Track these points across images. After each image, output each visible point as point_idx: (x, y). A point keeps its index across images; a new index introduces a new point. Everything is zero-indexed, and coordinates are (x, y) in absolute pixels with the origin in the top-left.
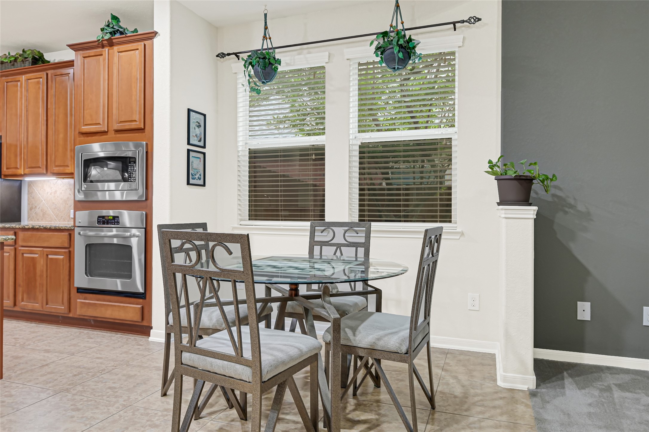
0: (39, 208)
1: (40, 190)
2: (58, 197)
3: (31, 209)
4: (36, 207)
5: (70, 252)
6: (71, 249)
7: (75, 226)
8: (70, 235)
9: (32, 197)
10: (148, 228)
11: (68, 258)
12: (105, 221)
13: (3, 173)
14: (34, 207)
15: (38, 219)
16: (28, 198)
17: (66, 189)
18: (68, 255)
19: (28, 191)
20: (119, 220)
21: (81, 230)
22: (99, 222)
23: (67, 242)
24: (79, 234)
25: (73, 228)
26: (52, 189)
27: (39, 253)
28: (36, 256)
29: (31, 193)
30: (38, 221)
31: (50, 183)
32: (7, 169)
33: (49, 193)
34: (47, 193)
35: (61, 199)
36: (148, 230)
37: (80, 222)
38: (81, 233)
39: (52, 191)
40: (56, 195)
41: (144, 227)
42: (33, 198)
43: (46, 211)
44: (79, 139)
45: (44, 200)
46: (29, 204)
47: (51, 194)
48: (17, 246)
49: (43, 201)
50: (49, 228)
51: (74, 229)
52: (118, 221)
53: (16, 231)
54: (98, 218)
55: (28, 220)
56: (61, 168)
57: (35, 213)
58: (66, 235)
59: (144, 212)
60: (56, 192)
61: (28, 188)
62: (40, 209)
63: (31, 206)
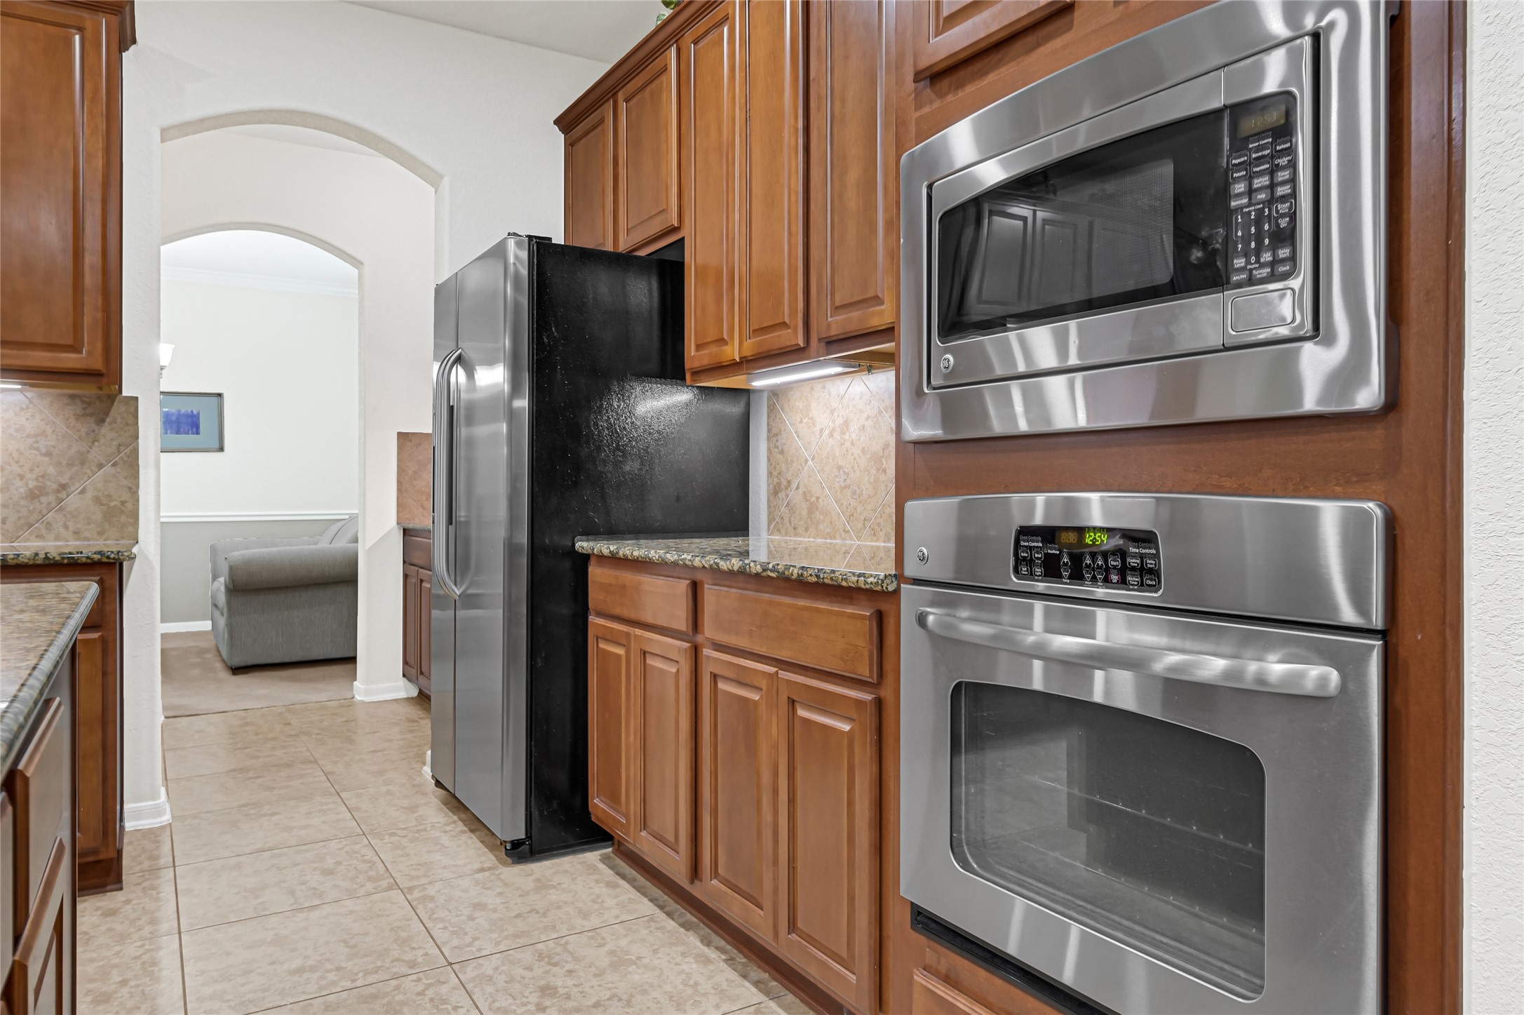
0: (798, 488)
1: (801, 422)
2: (853, 444)
3: (775, 491)
4: (789, 482)
5: (879, 703)
6: (886, 693)
7: (899, 577)
8: (880, 617)
9: (777, 447)
10: (1412, 637)
11: (870, 736)
12: (1058, 558)
13: (687, 366)
14: (784, 483)
15: (795, 528)
16: (769, 449)
17: (880, 412)
18: (869, 717)
19: (769, 431)
20: (1156, 556)
21: (933, 604)
22: (1022, 563)
23: (866, 653)
24: (921, 620)
25: (891, 588)
26: (836, 414)
27: (763, 684)
28: (755, 696)
29: (776, 435)
30: (796, 535)
31: (829, 393)
32: (699, 347)
33: (826, 432)
34: (822, 430)
35: (863, 451)
36: (1403, 653)
37: (923, 559)
38: (931, 618)
39: (834, 421)
40: (846, 437)
41: (1377, 621)
42: (782, 452)
43: (818, 498)
44: (918, 114)
45: (813, 459)
46: (770, 474)
47: (831, 435)
48: (700, 639)
49: (810, 462)
50: (795, 576)
51: (897, 592)
52: (1150, 563)
53: (699, 576)
54: (1017, 541)
55: (769, 529)
56: (855, 314)
57: (788, 505)
58: (862, 617)
59: (1370, 506)
60: (846, 423)
61: (769, 416)
62: (801, 490)
63: (776, 480)
